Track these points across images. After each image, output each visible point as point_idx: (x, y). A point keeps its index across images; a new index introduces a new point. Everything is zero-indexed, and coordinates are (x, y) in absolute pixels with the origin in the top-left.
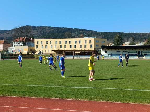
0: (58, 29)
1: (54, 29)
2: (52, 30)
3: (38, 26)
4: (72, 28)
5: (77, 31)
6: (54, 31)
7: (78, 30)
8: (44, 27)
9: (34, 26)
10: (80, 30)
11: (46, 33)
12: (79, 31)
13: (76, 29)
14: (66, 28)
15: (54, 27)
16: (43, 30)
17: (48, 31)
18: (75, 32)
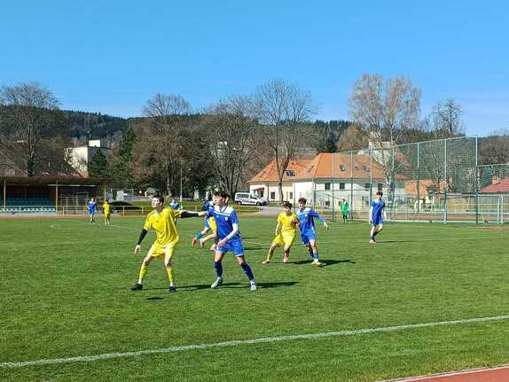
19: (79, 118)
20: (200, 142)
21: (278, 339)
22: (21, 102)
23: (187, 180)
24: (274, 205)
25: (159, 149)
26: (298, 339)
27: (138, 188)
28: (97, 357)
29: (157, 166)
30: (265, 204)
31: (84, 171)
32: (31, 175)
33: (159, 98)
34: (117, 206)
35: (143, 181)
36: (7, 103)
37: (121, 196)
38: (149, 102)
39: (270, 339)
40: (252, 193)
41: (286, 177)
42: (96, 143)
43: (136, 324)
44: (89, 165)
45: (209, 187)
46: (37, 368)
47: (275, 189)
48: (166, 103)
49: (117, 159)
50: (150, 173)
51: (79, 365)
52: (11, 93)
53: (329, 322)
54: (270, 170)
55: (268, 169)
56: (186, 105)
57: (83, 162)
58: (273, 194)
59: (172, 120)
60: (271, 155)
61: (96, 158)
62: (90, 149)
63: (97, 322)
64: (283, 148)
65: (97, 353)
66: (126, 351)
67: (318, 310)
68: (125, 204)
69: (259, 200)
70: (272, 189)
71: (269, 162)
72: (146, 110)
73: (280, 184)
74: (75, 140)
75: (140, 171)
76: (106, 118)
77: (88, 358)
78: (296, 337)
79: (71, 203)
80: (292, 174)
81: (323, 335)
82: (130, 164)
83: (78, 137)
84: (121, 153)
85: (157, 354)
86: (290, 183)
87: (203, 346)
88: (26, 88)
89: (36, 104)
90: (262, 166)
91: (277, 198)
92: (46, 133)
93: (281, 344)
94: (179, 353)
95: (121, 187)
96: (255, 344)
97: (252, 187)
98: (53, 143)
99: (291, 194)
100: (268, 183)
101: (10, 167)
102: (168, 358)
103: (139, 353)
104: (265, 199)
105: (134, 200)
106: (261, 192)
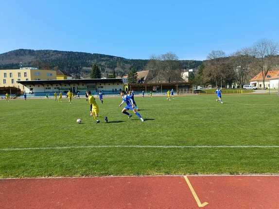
0: (69, 55)
1: (63, 54)
2: (60, 55)
3: (38, 50)
4: (89, 54)
5: (98, 58)
6: (63, 57)
7: (99, 56)
8: (47, 51)
9: (32, 49)
10: (101, 56)
11: (49, 60)
12: (99, 58)
13: (95, 54)
14: (81, 53)
15: (63, 52)
16: (45, 56)
17: (53, 58)
18: (94, 59)
19: (186, 62)
20: (229, 67)
21: (245, 147)
22: (167, 59)
23: (224, 81)
24: (261, 89)
25: (213, 71)
26: (256, 148)
27: (205, 85)
28: (168, 147)
29: (212, 77)
30: (256, 89)
31: (187, 80)
32: (169, 82)
33: (213, 52)
34: (198, 91)
35: (207, 83)
36: (163, 60)
37: (199, 88)
38: (209, 54)
39: (242, 147)
40: (251, 85)
41: (266, 78)
42: (191, 70)
43: (187, 135)
44: (189, 78)
45: (233, 84)
46: (146, 149)
47: (262, 83)
48: (216, 53)
49: (198, 75)
50: (209, 79)
51: (160, 149)
52: (164, 56)
53: (274, 141)
54: (259, 76)
55: (258, 76)
56: (223, 53)
57: (187, 77)
58: (261, 85)
59: (218, 60)
60: (260, 70)
61: (191, 75)
62: (189, 72)
63: (173, 133)
64: (265, 67)
65: (168, 145)
66: (179, 145)
67: (270, 135)
68: (200, 90)
69: (254, 88)
70: (260, 83)
71: (259, 73)
72: (208, 57)
73: (264, 81)
74: (185, 70)
75: (206, 79)
76: (195, 61)
77: (165, 147)
78: (255, 146)
79: (182, 91)
80: (270, 77)
81: (270, 147)
82: (202, 77)
83: (186, 68)
84: (200, 73)
85: (190, 148)
86: (268, 80)
87: (210, 147)
88: (168, 54)
89: (171, 59)
90: (256, 74)
91: (262, 86)
92: (174, 68)
93: (247, 149)
94: (200, 149)
95: (199, 85)
96: (234, 148)
97: (251, 83)
98: (176, 72)
99: (269, 85)
100: (258, 81)
101: (164, 80)
102: (194, 150)
103: (183, 147)
104: (257, 87)
105: (204, 89)
106: (255, 85)
